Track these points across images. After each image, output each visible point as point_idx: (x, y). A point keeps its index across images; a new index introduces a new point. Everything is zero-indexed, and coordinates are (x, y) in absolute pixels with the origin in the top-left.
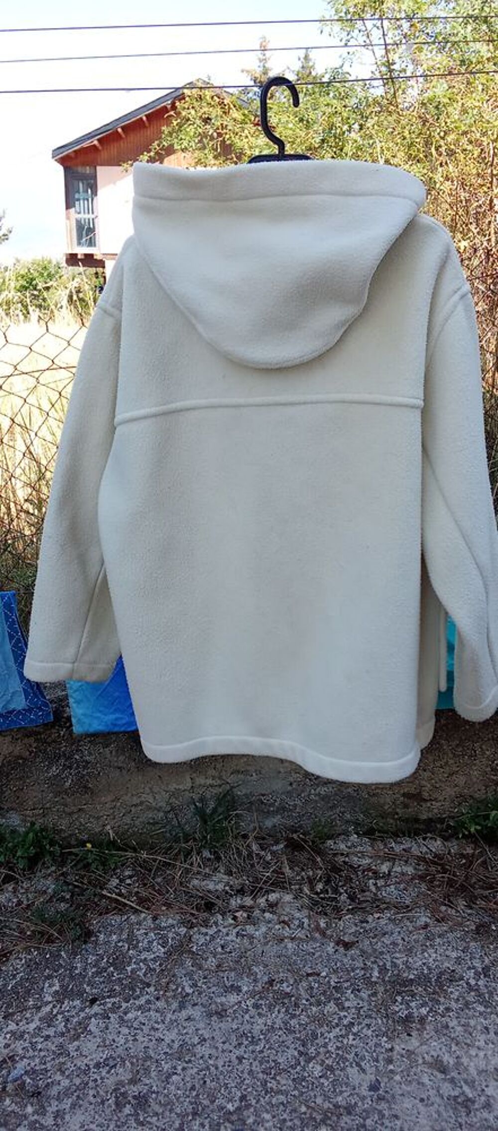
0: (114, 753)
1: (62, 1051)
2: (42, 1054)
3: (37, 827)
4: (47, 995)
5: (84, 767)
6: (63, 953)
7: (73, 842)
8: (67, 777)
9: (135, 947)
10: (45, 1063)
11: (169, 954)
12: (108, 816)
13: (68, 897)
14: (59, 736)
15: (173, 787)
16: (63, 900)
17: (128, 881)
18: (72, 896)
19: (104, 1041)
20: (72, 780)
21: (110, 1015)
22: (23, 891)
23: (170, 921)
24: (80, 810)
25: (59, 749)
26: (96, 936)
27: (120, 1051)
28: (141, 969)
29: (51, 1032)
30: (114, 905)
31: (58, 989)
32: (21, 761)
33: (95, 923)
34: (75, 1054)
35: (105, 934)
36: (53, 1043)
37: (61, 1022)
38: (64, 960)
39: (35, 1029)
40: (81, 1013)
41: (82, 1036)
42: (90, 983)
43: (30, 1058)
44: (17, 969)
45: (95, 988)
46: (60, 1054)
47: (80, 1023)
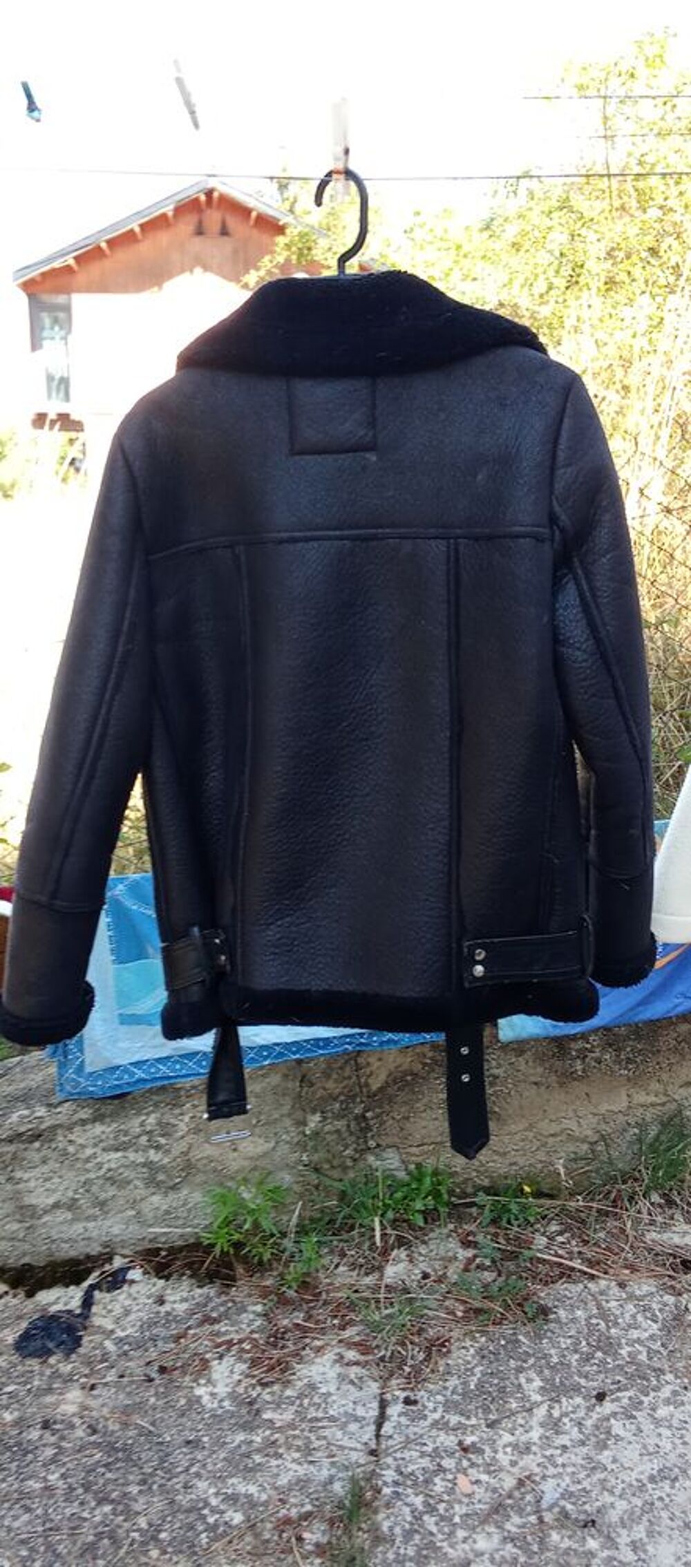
0: (531, 1063)
1: (593, 1466)
2: (569, 1470)
3: (427, 1170)
4: (532, 1393)
6: (521, 1337)
7: (470, 1190)
9: (616, 1324)
10: (579, 1482)
11: (667, 1329)
12: (517, 1151)
13: (488, 1263)
16: (481, 1267)
17: (560, 1239)
18: (493, 1261)
19: (645, 1447)
21: (634, 1413)
22: (424, 1258)
23: (645, 1288)
26: (556, 1313)
27: (673, 1458)
28: (640, 1352)
29: (563, 1440)
30: (558, 1271)
31: (541, 1384)
32: (409, 1078)
33: (544, 1295)
34: (614, 1466)
35: (565, 1309)
36: (576, 1455)
37: (572, 1427)
38: (530, 1347)
39: (540, 1438)
40: (591, 1414)
41: (609, 1442)
42: (580, 1375)
43: (554, 1476)
44: (469, 1363)
45: (592, 1380)
46: (594, 1468)
47: (597, 1427)
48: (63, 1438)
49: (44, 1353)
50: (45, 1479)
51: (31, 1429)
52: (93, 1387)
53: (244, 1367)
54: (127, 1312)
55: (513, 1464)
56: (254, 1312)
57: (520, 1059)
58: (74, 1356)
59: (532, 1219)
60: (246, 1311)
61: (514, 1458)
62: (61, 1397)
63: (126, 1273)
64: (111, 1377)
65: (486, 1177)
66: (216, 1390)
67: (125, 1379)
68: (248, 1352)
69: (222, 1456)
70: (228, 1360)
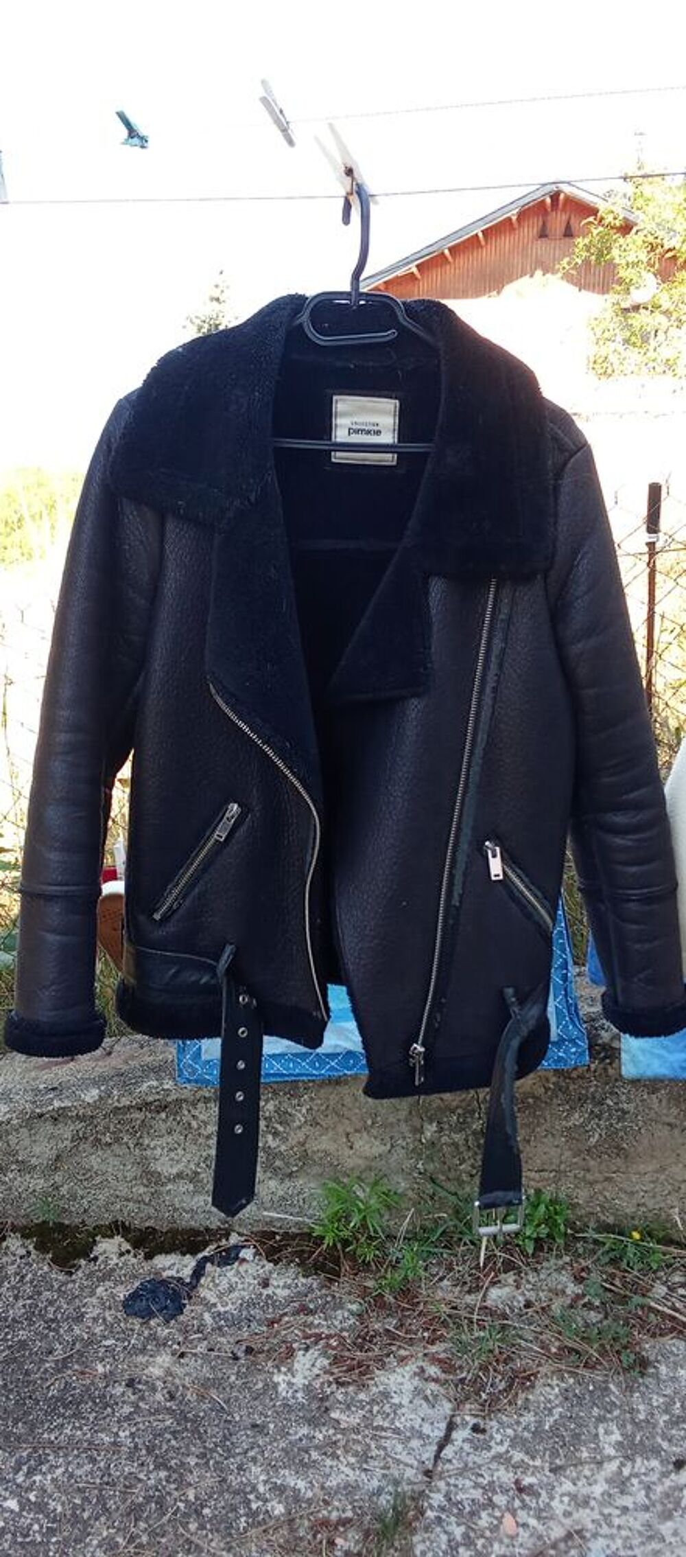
0: (664, 1102)
1: (651, 1534)
2: (624, 1533)
3: (547, 1197)
4: (606, 1446)
5: (619, 1120)
6: (612, 1386)
7: (593, 1225)
8: (593, 1129)
10: (631, 1548)
12: (646, 1192)
13: (597, 1303)
14: (589, 1070)
16: (589, 1306)
18: (603, 1303)
20: (600, 1135)
22: (531, 1286)
24: (607, 1179)
25: (587, 1088)
26: (655, 1367)
29: (627, 1501)
30: (669, 1324)
31: (620, 1438)
32: (530, 1100)
33: (649, 1347)
34: (673, 1540)
35: (667, 1366)
36: (635, 1519)
37: (639, 1490)
38: (617, 1397)
39: (603, 1494)
40: (664, 1480)
41: (675, 1514)
42: (664, 1436)
43: (606, 1536)
44: (550, 1401)
45: (676, 1445)
46: (651, 1538)
47: (667, 1495)
48: (142, 1398)
49: (147, 1315)
50: (117, 1434)
51: (116, 1385)
52: (182, 1355)
53: (326, 1362)
54: (231, 1289)
55: (567, 1514)
56: (349, 1310)
57: (654, 1097)
58: (173, 1322)
59: (655, 1266)
60: (342, 1308)
61: (569, 1509)
62: (151, 1359)
63: (240, 1251)
64: (201, 1348)
65: (611, 1214)
66: (294, 1381)
67: (213, 1354)
68: (334, 1348)
69: (282, 1445)
70: (313, 1353)
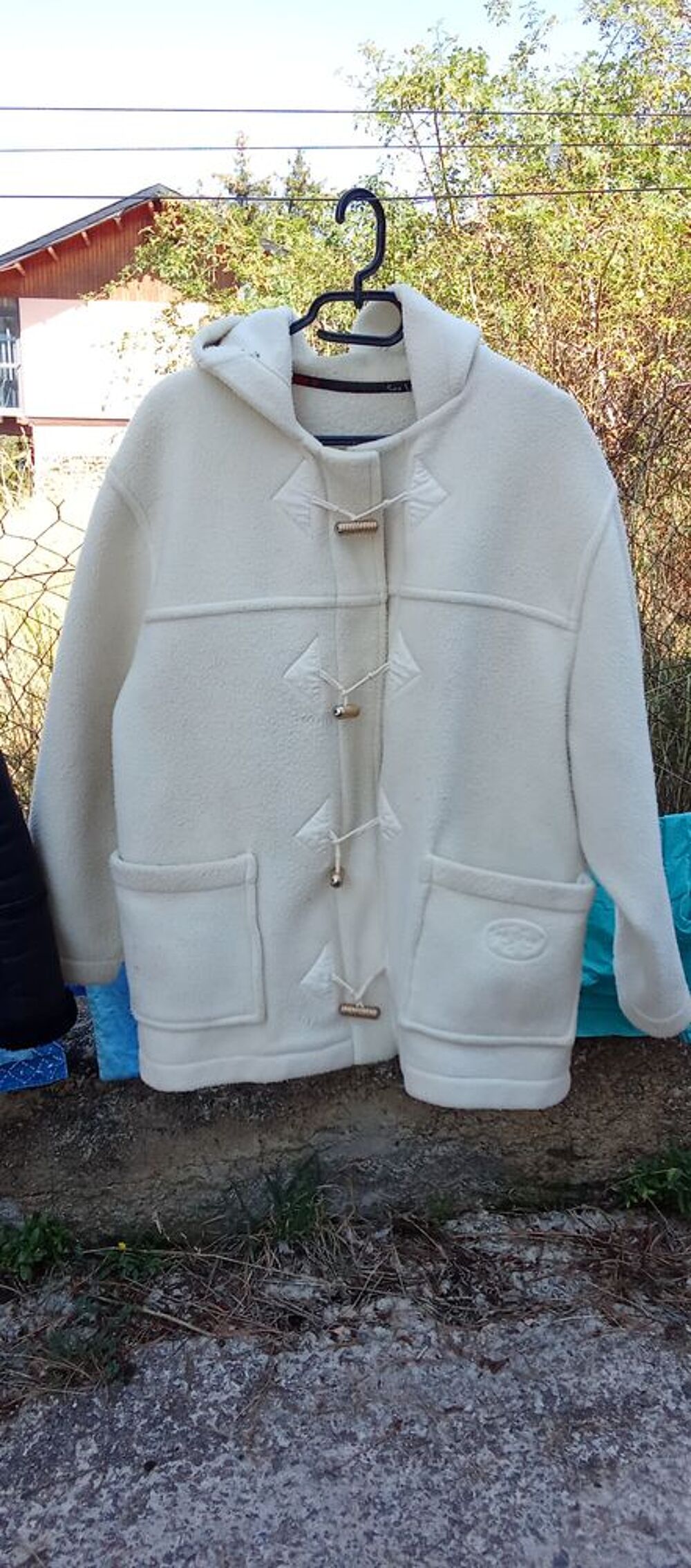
1: (114, 1541)
2: (86, 1546)
3: (43, 1219)
4: (81, 1461)
5: (111, 1131)
6: (96, 1400)
7: (94, 1240)
8: (85, 1145)
9: (199, 1385)
10: (92, 1560)
11: (248, 1393)
12: (143, 1199)
13: (93, 1318)
14: (75, 1087)
15: (235, 1154)
16: (85, 1323)
17: (177, 1292)
18: (99, 1317)
19: (173, 1522)
20: (94, 1150)
21: (176, 1484)
22: (27, 1313)
23: (244, 1346)
24: (103, 1193)
25: (76, 1106)
26: (141, 1373)
27: (197, 1534)
28: (211, 1417)
29: (94, 1513)
30: (161, 1327)
31: (96, 1451)
32: (20, 1125)
33: (137, 1354)
34: (133, 1543)
35: (153, 1369)
36: (100, 1530)
37: (107, 1500)
38: (99, 1411)
39: (70, 1511)
40: (133, 1485)
41: (140, 1517)
42: (140, 1441)
43: (68, 1553)
44: (31, 1427)
45: (150, 1448)
46: (113, 1545)
47: (135, 1499)
55: (33, 1538)
57: (142, 1104)
59: (153, 1272)
61: (36, 1532)
